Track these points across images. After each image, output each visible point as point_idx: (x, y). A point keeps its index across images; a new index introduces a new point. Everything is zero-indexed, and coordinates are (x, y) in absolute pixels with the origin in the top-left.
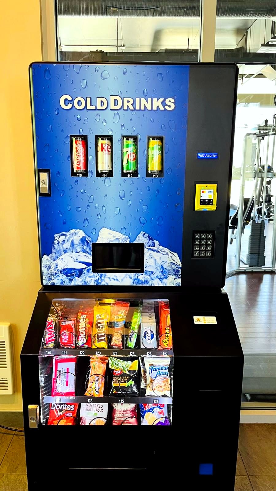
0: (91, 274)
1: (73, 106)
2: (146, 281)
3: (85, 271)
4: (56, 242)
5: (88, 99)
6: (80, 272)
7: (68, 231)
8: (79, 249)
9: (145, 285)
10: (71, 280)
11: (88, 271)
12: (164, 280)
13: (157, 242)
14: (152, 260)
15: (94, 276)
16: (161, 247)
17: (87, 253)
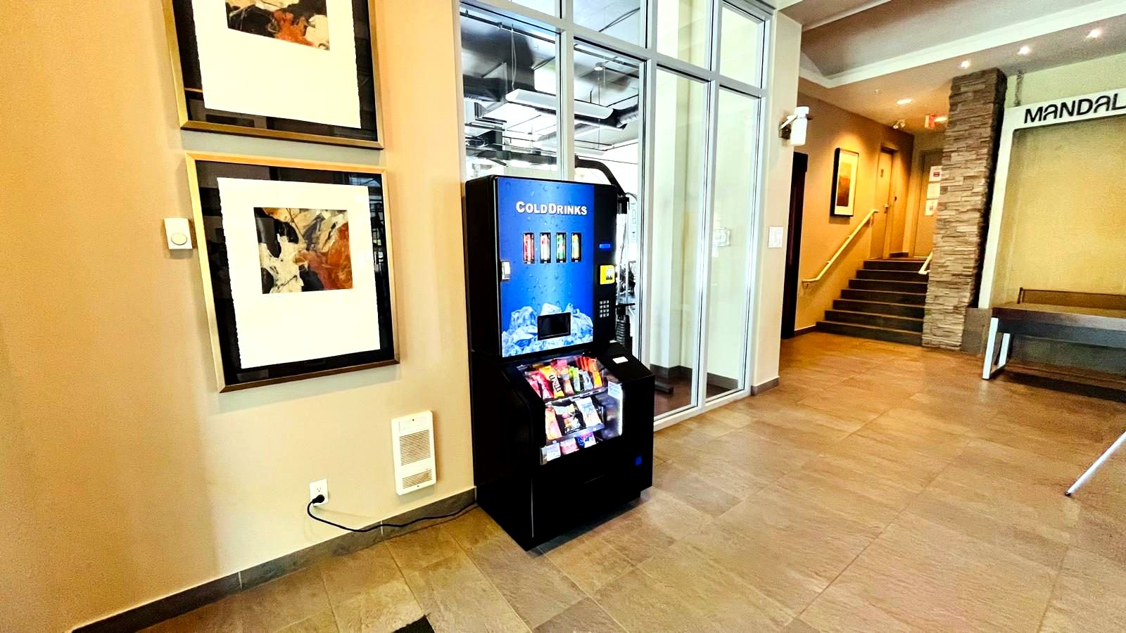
0: (537, 342)
1: (525, 210)
2: (572, 342)
3: (533, 340)
4: (512, 319)
5: (535, 205)
6: (529, 341)
7: (520, 309)
8: (528, 323)
9: (572, 345)
10: (523, 350)
11: (535, 340)
12: (583, 339)
13: (578, 310)
14: (575, 325)
15: (539, 343)
16: (581, 314)
17: (534, 325)
